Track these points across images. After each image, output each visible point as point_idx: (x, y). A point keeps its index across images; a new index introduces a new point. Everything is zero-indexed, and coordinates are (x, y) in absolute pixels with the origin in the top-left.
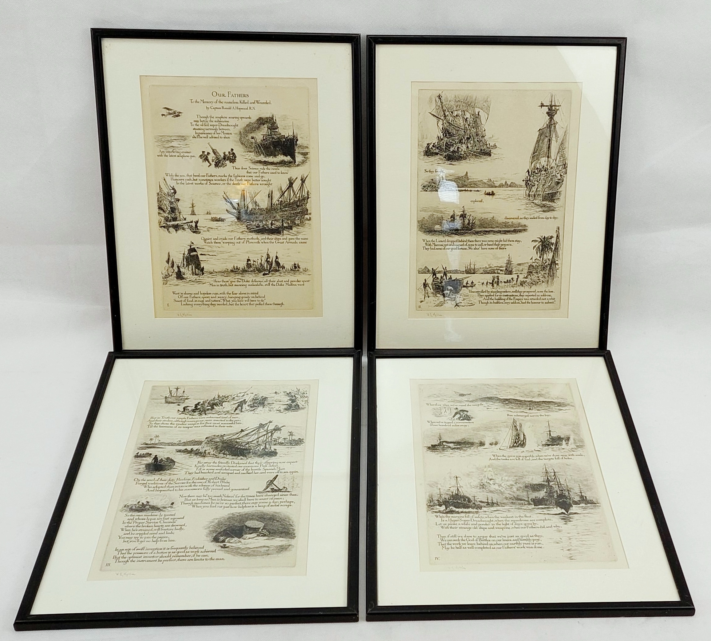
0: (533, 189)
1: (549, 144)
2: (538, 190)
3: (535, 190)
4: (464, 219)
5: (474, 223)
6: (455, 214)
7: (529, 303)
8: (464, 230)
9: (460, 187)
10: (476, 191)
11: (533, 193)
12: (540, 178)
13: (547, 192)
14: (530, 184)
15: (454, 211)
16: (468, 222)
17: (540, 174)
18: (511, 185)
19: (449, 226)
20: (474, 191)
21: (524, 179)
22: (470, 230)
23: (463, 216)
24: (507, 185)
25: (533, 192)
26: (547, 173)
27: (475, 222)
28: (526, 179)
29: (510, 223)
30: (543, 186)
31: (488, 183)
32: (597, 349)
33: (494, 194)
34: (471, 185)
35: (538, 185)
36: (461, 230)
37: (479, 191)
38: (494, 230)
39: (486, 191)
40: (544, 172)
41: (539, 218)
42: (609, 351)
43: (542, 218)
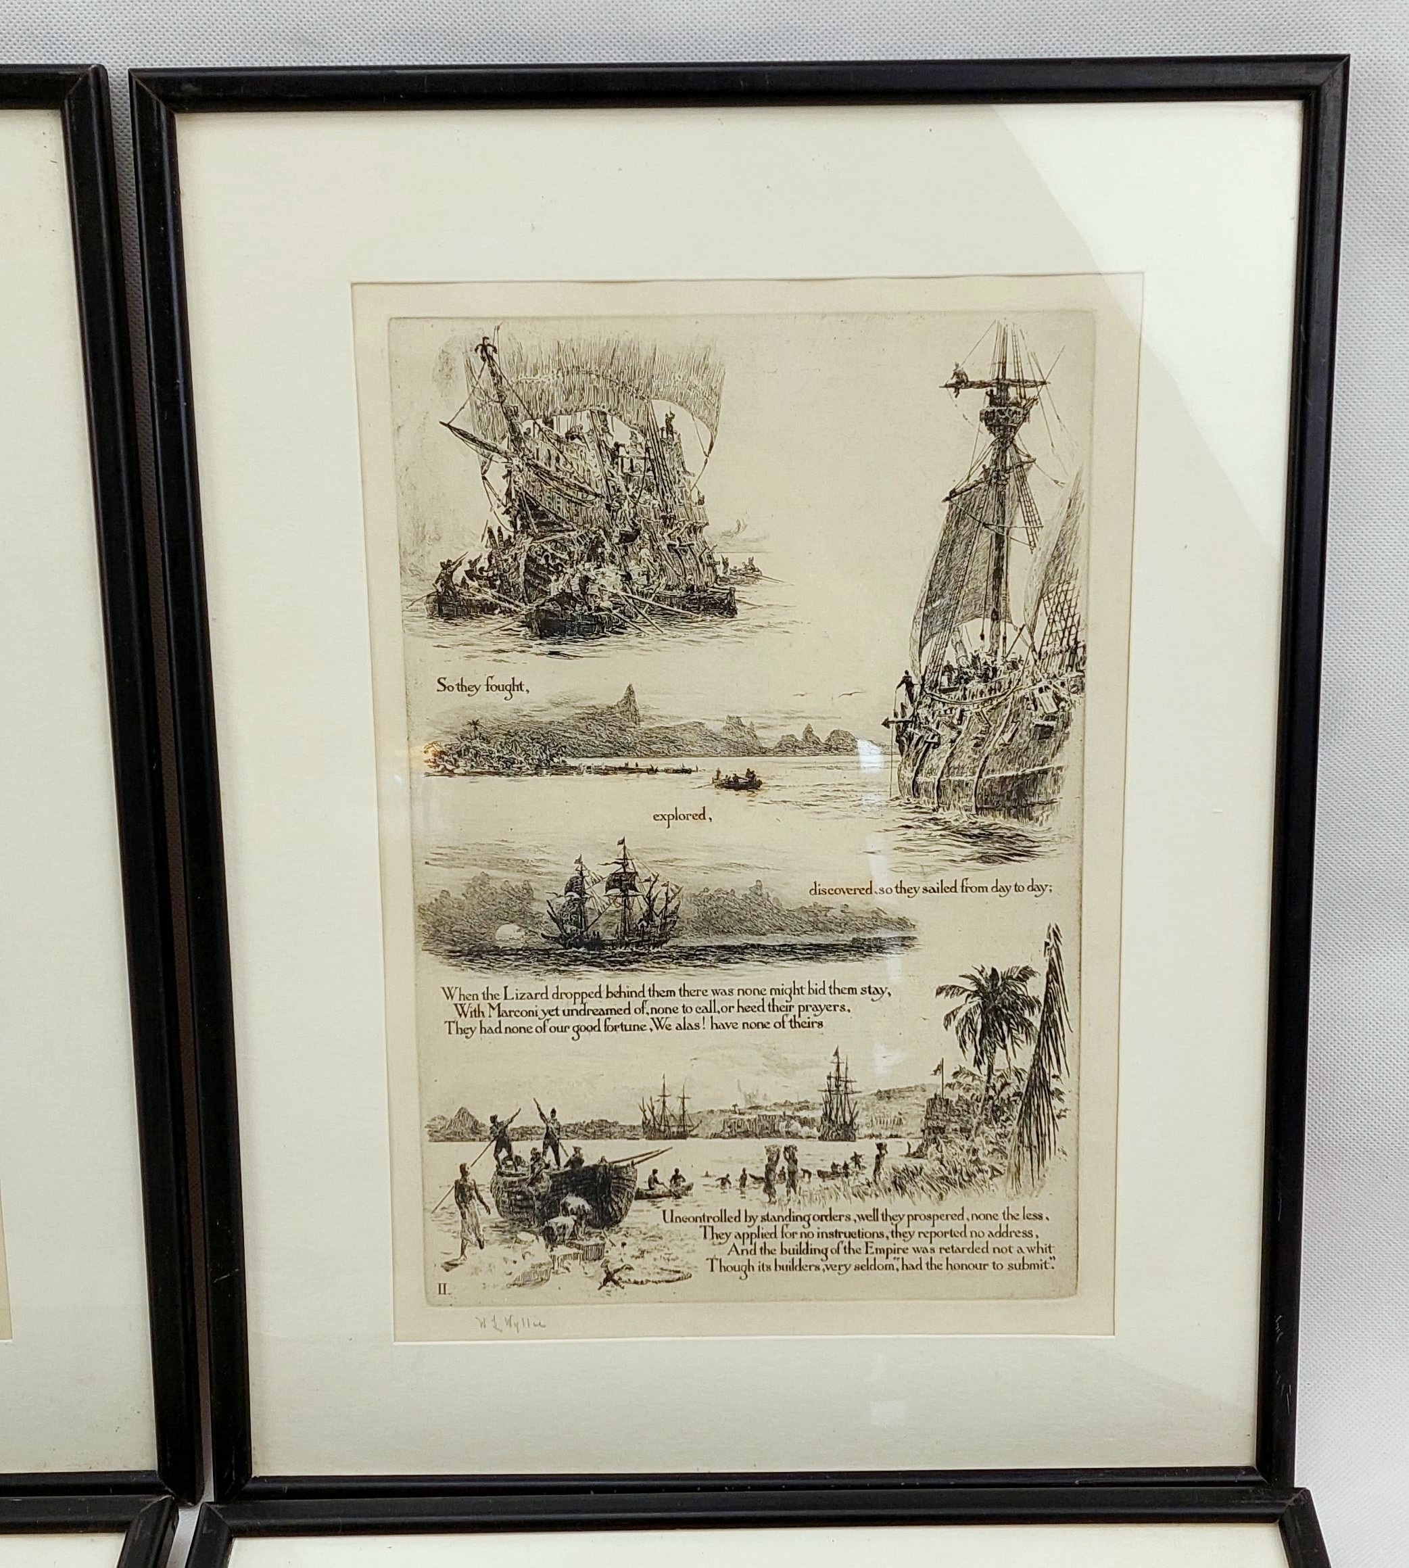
0: (935, 761)
1: (999, 559)
2: (956, 763)
3: (942, 764)
4: (627, 896)
5: (673, 913)
6: (585, 873)
7: (937, 1267)
8: (627, 945)
9: (604, 756)
10: (676, 771)
11: (933, 779)
12: (962, 711)
13: (997, 775)
14: (916, 738)
15: (579, 861)
16: (645, 907)
17: (960, 694)
18: (832, 743)
19: (561, 928)
20: (666, 771)
21: (892, 718)
22: (655, 946)
23: (620, 881)
24: (817, 743)
25: (931, 772)
26: (990, 691)
27: (677, 908)
28: (900, 718)
29: (836, 912)
30: (977, 745)
31: (730, 736)
32: (1248, 1470)
33: (760, 783)
34: (654, 747)
35: (953, 741)
36: (613, 944)
37: (688, 771)
38: (764, 941)
39: (719, 772)
40: (981, 686)
41: (965, 889)
42: (1306, 1493)
43: (978, 889)
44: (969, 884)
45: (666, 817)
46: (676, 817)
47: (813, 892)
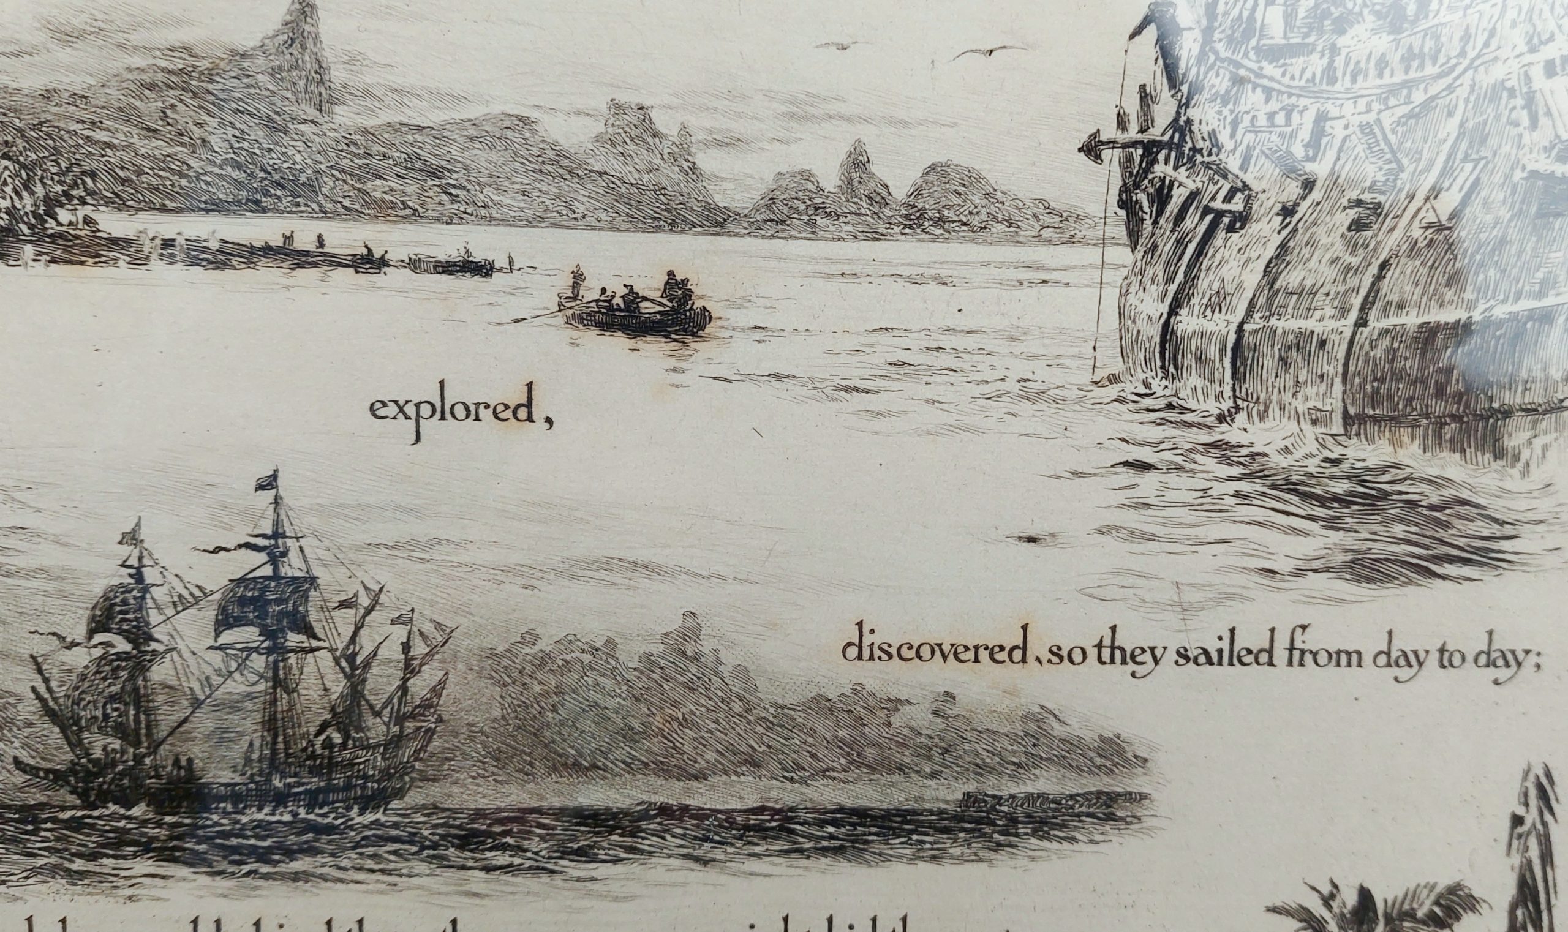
0: (1230, 271)
2: (1291, 278)
3: (1253, 278)
4: (278, 650)
5: (427, 705)
6: (150, 575)
8: (280, 799)
9: (216, 207)
10: (446, 268)
11: (1224, 325)
12: (1321, 118)
13: (1411, 320)
14: (1178, 196)
15: (131, 538)
16: (338, 686)
17: (1317, 63)
18: (926, 203)
19: (75, 744)
20: (414, 264)
21: (1109, 132)
22: (368, 803)
23: (259, 603)
24: (879, 199)
25: (1218, 303)
26: (1407, 60)
27: (437, 690)
28: (1133, 133)
29: (919, 716)
30: (1358, 226)
31: (615, 166)
33: (705, 316)
34: (377, 188)
35: (1287, 211)
36: (237, 797)
37: (484, 270)
39: (578, 278)
40: (1382, 43)
41: (1298, 656)
43: (1336, 657)
44: (1308, 641)
45: (410, 410)
46: (442, 411)
47: (853, 652)
